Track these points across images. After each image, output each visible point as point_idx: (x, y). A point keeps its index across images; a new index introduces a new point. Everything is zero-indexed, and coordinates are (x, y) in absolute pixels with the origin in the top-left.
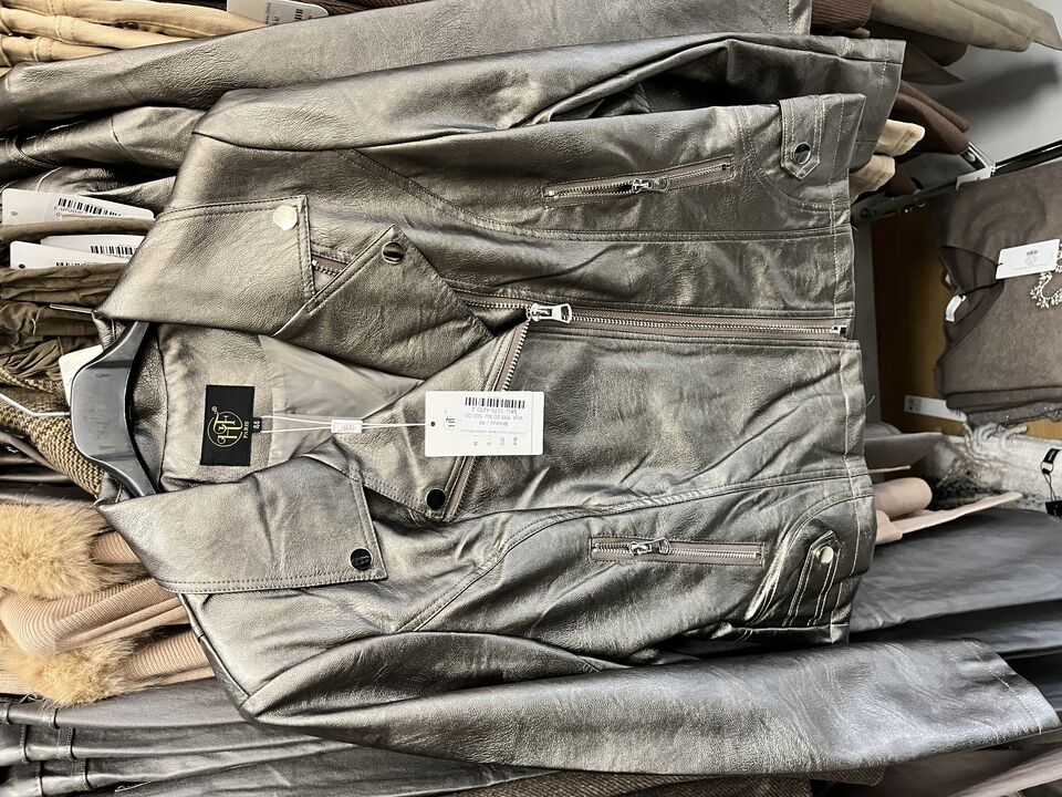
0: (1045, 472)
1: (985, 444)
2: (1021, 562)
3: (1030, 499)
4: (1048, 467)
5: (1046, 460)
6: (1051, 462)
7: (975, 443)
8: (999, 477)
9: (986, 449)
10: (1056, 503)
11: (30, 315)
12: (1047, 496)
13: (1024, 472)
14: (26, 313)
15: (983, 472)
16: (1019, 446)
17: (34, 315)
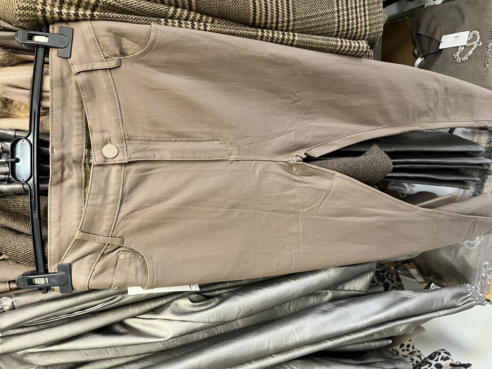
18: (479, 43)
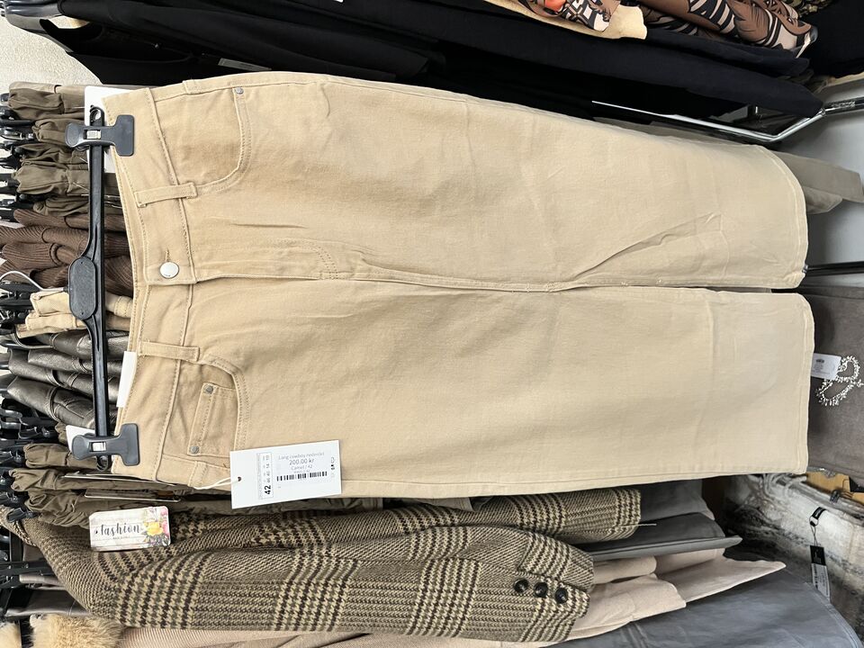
0: (812, 524)
1: (773, 488)
2: (775, 627)
3: (800, 540)
4: (815, 521)
5: (814, 516)
6: (817, 518)
7: (766, 486)
8: (779, 517)
9: (773, 493)
10: (819, 548)
11: (71, 501)
12: (812, 542)
13: (797, 519)
14: (68, 501)
15: (769, 510)
16: (796, 498)
17: (74, 502)
18: (857, 381)
